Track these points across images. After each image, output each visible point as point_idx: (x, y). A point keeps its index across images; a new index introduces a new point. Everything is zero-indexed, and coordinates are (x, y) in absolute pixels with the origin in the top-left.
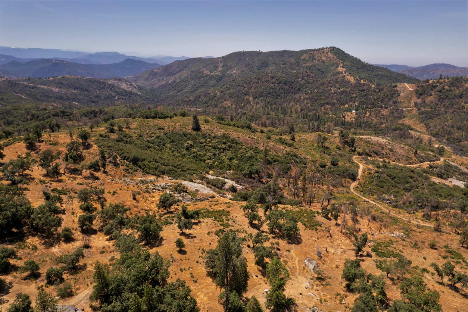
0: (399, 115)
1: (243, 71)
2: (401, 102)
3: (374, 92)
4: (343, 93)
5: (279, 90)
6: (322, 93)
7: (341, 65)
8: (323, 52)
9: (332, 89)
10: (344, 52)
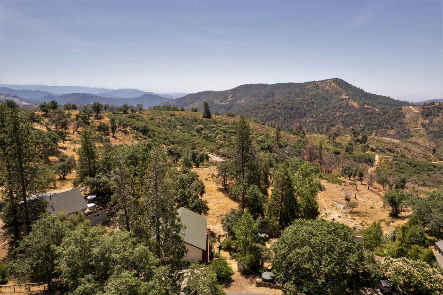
0: (407, 134)
1: (250, 101)
2: (407, 123)
3: (378, 115)
4: (347, 116)
5: (286, 114)
6: (328, 116)
7: (345, 93)
8: (327, 83)
9: (337, 113)
10: (346, 83)
